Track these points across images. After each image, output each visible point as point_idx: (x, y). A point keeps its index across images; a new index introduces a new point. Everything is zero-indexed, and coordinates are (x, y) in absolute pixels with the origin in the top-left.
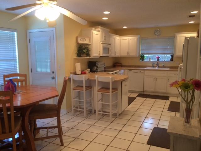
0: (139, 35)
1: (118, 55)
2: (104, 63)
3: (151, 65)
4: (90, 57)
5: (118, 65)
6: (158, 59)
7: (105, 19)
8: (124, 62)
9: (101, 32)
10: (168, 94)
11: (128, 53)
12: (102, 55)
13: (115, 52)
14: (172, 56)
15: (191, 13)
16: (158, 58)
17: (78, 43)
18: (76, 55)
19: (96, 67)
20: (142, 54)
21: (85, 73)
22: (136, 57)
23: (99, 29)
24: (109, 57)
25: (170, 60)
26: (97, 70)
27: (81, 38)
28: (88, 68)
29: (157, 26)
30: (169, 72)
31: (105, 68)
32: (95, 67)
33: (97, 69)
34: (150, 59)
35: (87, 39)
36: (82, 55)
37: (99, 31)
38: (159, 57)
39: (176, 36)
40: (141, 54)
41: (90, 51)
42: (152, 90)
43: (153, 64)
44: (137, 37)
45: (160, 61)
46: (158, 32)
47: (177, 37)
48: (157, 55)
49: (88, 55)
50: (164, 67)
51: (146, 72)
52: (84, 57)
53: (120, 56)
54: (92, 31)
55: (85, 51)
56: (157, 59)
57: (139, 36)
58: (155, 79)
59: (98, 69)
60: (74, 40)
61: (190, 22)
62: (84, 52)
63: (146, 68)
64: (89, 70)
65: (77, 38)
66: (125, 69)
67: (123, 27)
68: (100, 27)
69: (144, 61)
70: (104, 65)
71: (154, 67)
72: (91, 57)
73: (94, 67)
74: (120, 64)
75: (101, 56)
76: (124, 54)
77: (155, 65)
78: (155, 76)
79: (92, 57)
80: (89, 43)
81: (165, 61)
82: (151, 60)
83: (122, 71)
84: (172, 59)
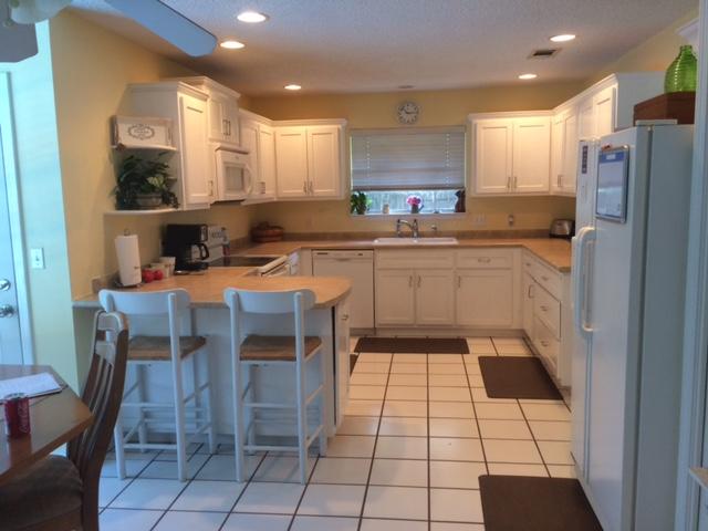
0: (347, 119)
1: (270, 194)
2: (224, 229)
3: (393, 229)
4: (176, 206)
5: (271, 232)
6: (415, 209)
7: (231, 45)
8: (293, 224)
9: (212, 100)
10: (461, 328)
11: (309, 187)
12: (221, 199)
13: (263, 183)
14: (461, 195)
15: (554, 39)
16: (415, 203)
17: (121, 148)
18: (113, 200)
19: (200, 245)
20: (358, 190)
21: (158, 277)
22: (337, 201)
23: (205, 90)
24: (243, 204)
25: (453, 208)
26: (203, 258)
27: (130, 125)
28: (167, 254)
29: (409, 87)
30: (461, 253)
31: (226, 248)
32: (195, 248)
33: (204, 254)
34: (386, 207)
35: (157, 129)
36: (140, 202)
37: (204, 98)
38: (419, 201)
39: (476, 125)
40: (354, 190)
41: (176, 180)
42: (406, 319)
43: (398, 226)
44: (340, 126)
45: (421, 213)
46: (411, 109)
47: (478, 126)
48: (410, 192)
49: (169, 197)
50: (436, 234)
51: (380, 255)
52: (153, 207)
53: (275, 200)
54: (180, 95)
55: (153, 180)
56: (410, 208)
57: (345, 122)
58: (415, 281)
59: (208, 255)
60: (102, 132)
61: (521, 77)
62: (153, 188)
63: (376, 242)
64: (172, 260)
65: (113, 123)
66: (303, 249)
67: (287, 88)
68: (206, 80)
69: (366, 214)
70: (225, 239)
71: (402, 235)
72: (179, 209)
73: (190, 248)
74: (277, 231)
75: (217, 203)
76: (294, 191)
77: (406, 229)
78: (414, 269)
79: (185, 207)
80: (172, 148)
81: (437, 212)
82: (391, 212)
83: (294, 258)
84: (460, 208)
